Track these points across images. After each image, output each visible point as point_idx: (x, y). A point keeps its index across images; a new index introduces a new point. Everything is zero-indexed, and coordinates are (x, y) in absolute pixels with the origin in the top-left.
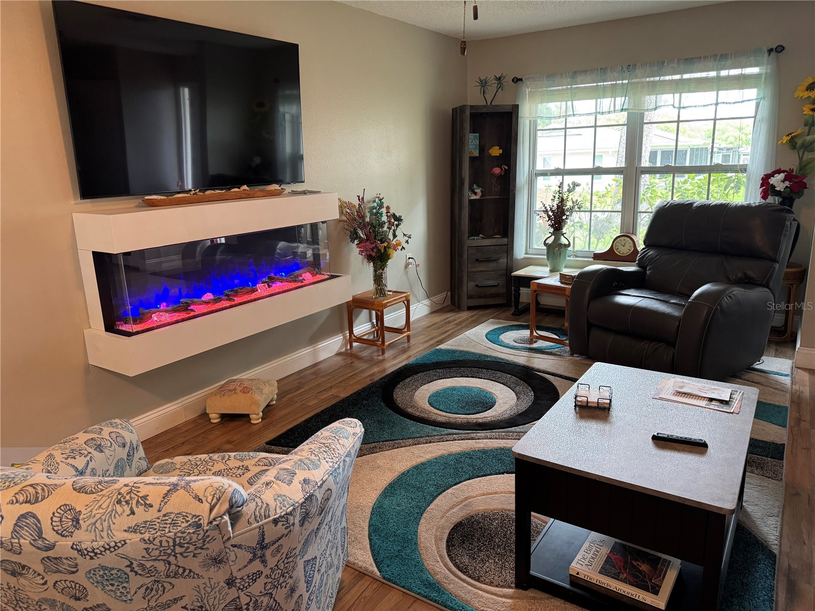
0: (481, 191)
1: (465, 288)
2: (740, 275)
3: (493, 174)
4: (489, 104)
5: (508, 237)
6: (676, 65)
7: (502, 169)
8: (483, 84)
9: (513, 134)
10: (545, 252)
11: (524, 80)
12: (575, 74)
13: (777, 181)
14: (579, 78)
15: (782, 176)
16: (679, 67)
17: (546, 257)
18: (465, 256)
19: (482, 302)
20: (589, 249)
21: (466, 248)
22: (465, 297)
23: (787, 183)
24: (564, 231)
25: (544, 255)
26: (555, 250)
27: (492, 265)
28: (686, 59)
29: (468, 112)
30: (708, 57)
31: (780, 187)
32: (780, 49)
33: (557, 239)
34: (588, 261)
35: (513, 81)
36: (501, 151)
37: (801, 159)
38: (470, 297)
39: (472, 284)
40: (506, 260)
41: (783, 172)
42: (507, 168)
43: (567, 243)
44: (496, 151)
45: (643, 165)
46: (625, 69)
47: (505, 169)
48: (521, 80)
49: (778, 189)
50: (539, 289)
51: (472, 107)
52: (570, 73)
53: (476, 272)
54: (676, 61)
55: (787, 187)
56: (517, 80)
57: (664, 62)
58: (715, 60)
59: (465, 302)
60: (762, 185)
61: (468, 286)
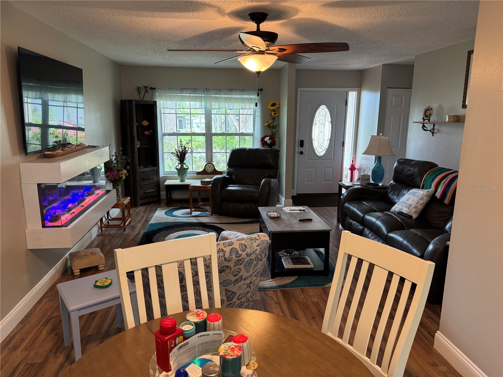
0: (140, 143)
1: (139, 194)
2: (268, 175)
3: (145, 135)
4: (142, 100)
5: (157, 166)
6: (226, 91)
7: (150, 132)
8: (139, 89)
9: (155, 115)
10: (177, 173)
11: (156, 89)
12: (182, 89)
13: (267, 139)
14: (184, 92)
15: (268, 138)
16: (227, 92)
17: (177, 175)
18: (138, 177)
19: (147, 200)
20: (193, 170)
21: (138, 173)
22: (139, 199)
23: (271, 141)
24: (185, 162)
25: (177, 174)
26: (182, 171)
27: (151, 181)
28: (230, 89)
29: (134, 103)
30: (237, 89)
31: (269, 142)
32: (261, 90)
33: (182, 166)
34: (195, 176)
35: (150, 88)
36: (148, 123)
37: (272, 131)
38: (141, 199)
39: (142, 192)
40: (157, 178)
41: (268, 136)
42: (152, 131)
43: (187, 167)
44: (145, 123)
45: (213, 132)
46: (205, 90)
47: (151, 132)
48: (155, 89)
49: (268, 143)
50: (194, 188)
51: (136, 101)
52: (180, 89)
53: (143, 185)
54: (226, 90)
55: (270, 142)
56: (153, 89)
57: (221, 90)
58: (240, 91)
59: (139, 201)
60: (261, 141)
61: (140, 193)
